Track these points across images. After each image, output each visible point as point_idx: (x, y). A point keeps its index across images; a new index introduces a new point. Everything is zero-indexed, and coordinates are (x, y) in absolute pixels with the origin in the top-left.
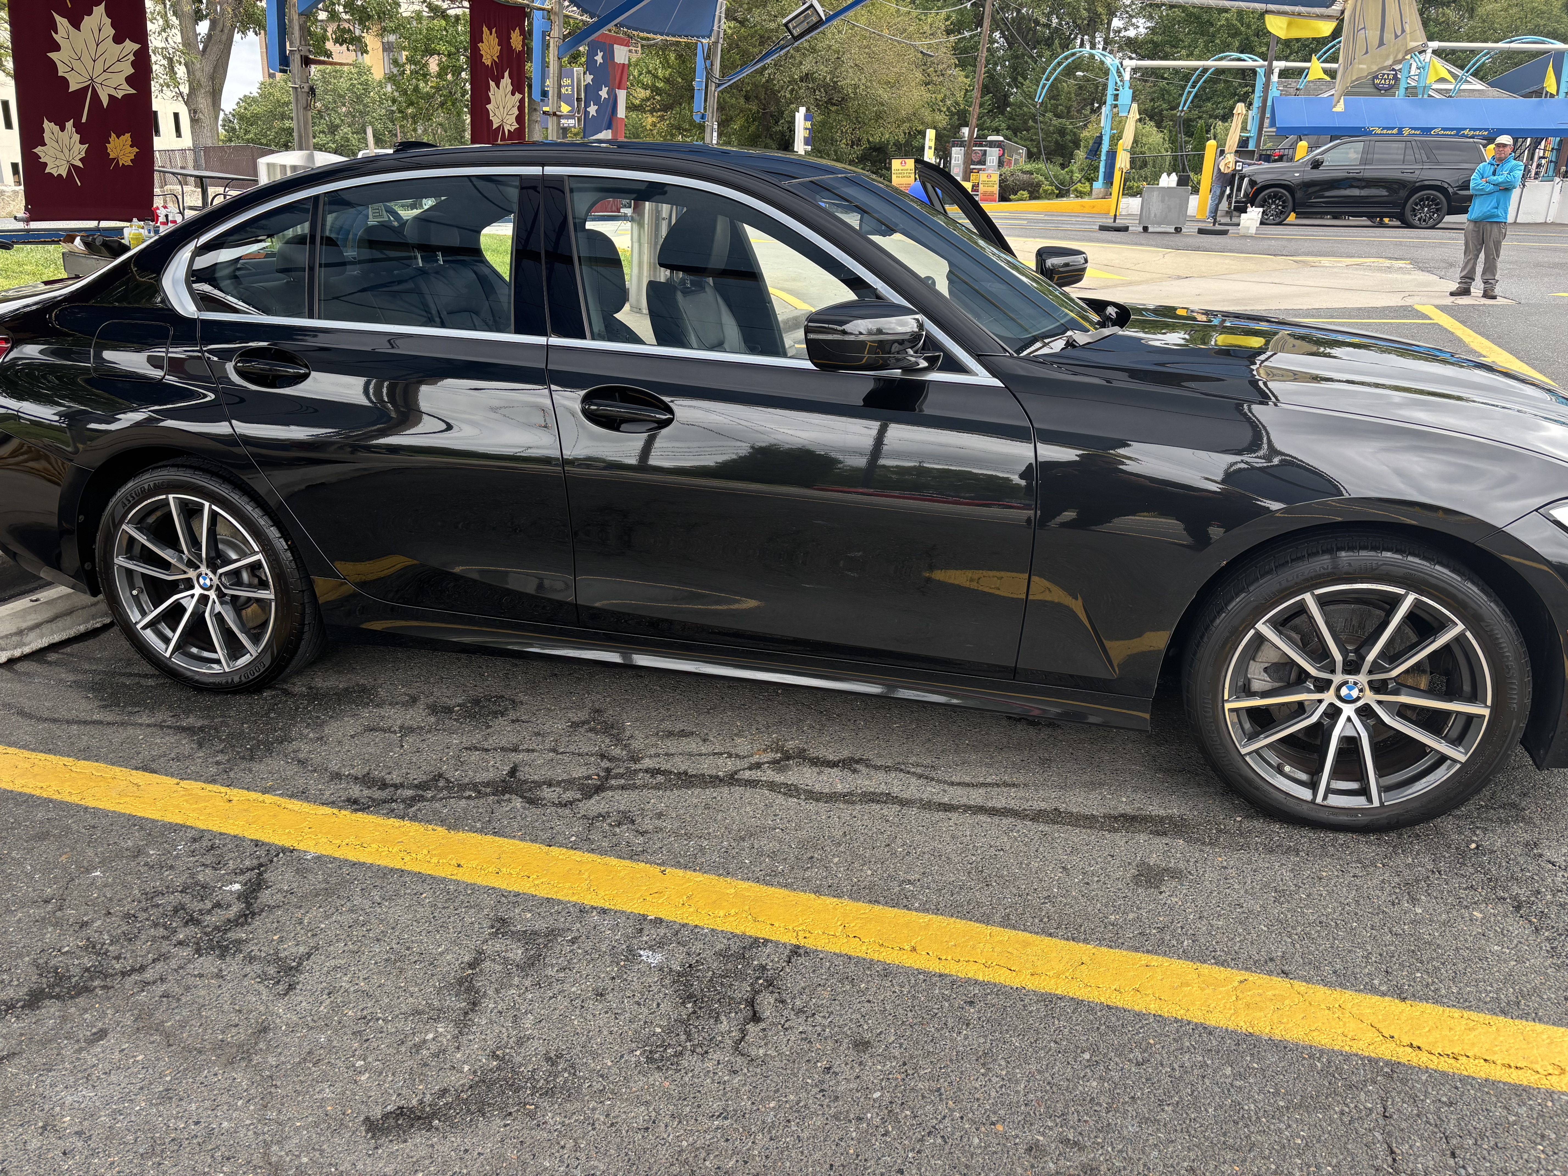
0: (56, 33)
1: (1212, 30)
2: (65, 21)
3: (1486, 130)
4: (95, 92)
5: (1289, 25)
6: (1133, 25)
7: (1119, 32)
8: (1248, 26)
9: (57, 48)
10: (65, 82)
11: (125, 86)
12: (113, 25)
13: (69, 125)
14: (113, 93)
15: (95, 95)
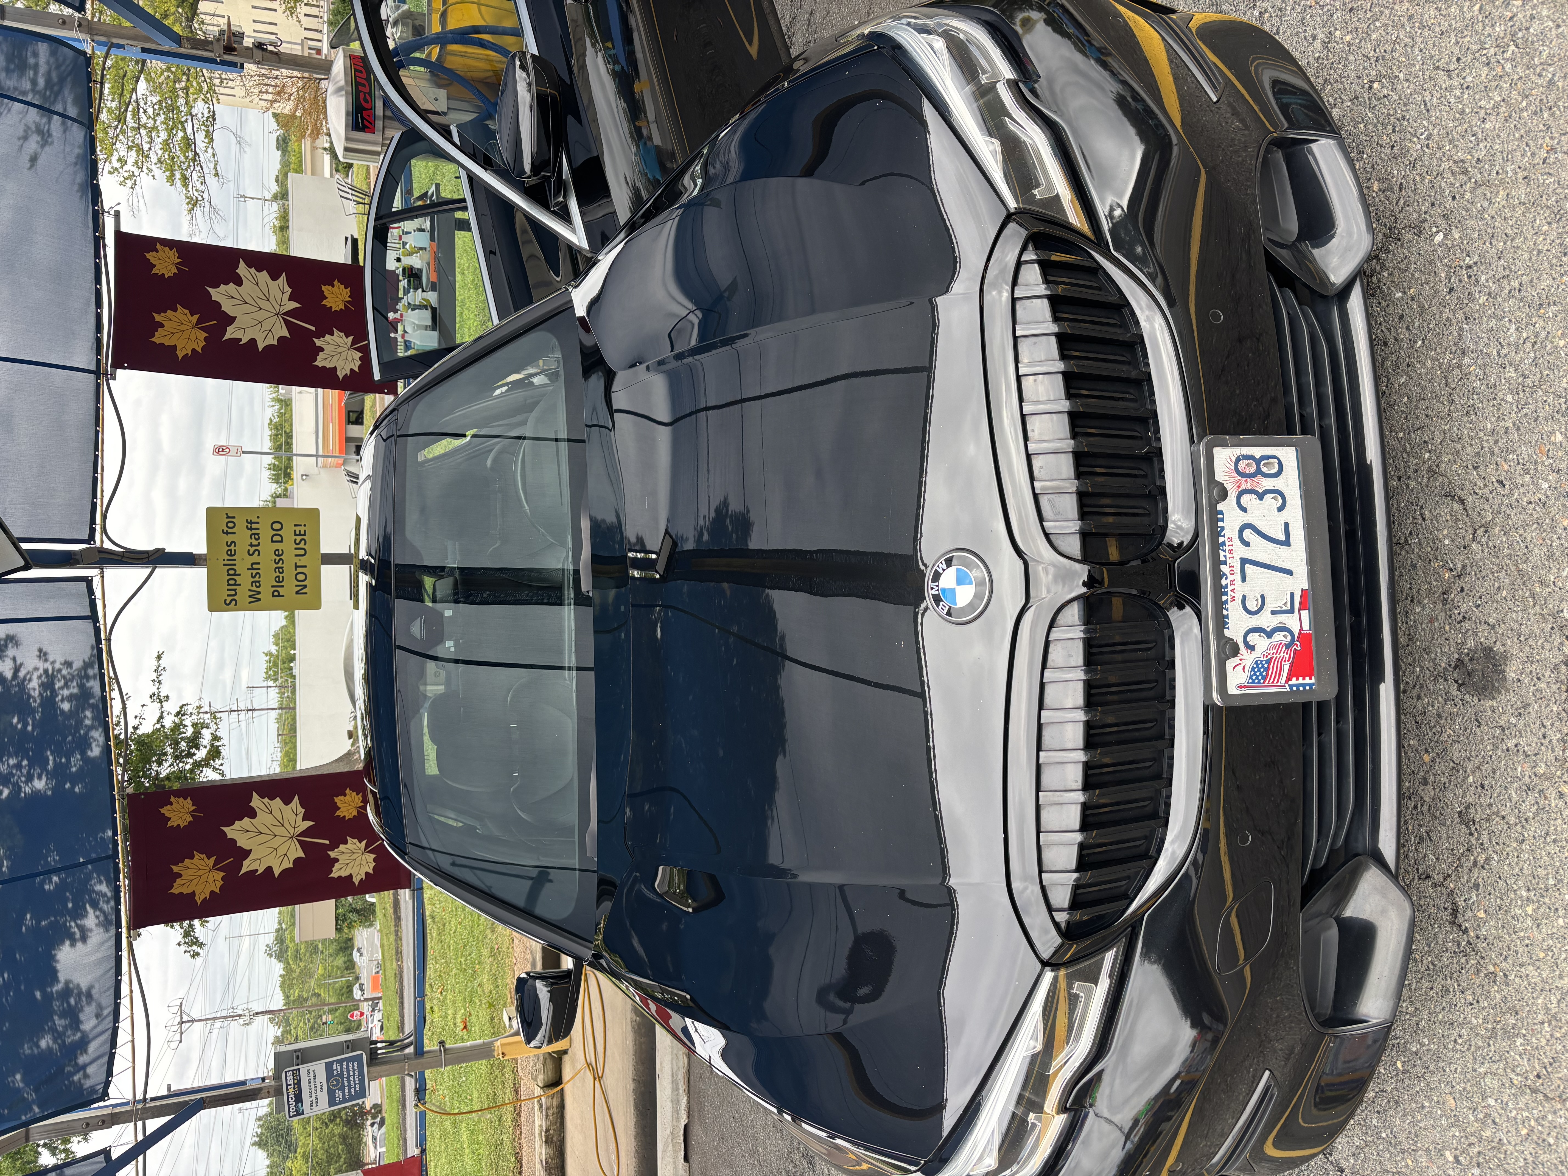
0: (257, 871)
2: (246, 863)
4: (302, 834)
9: (269, 869)
10: (297, 861)
11: (293, 805)
12: (241, 819)
13: (332, 854)
14: (300, 817)
15: (304, 834)
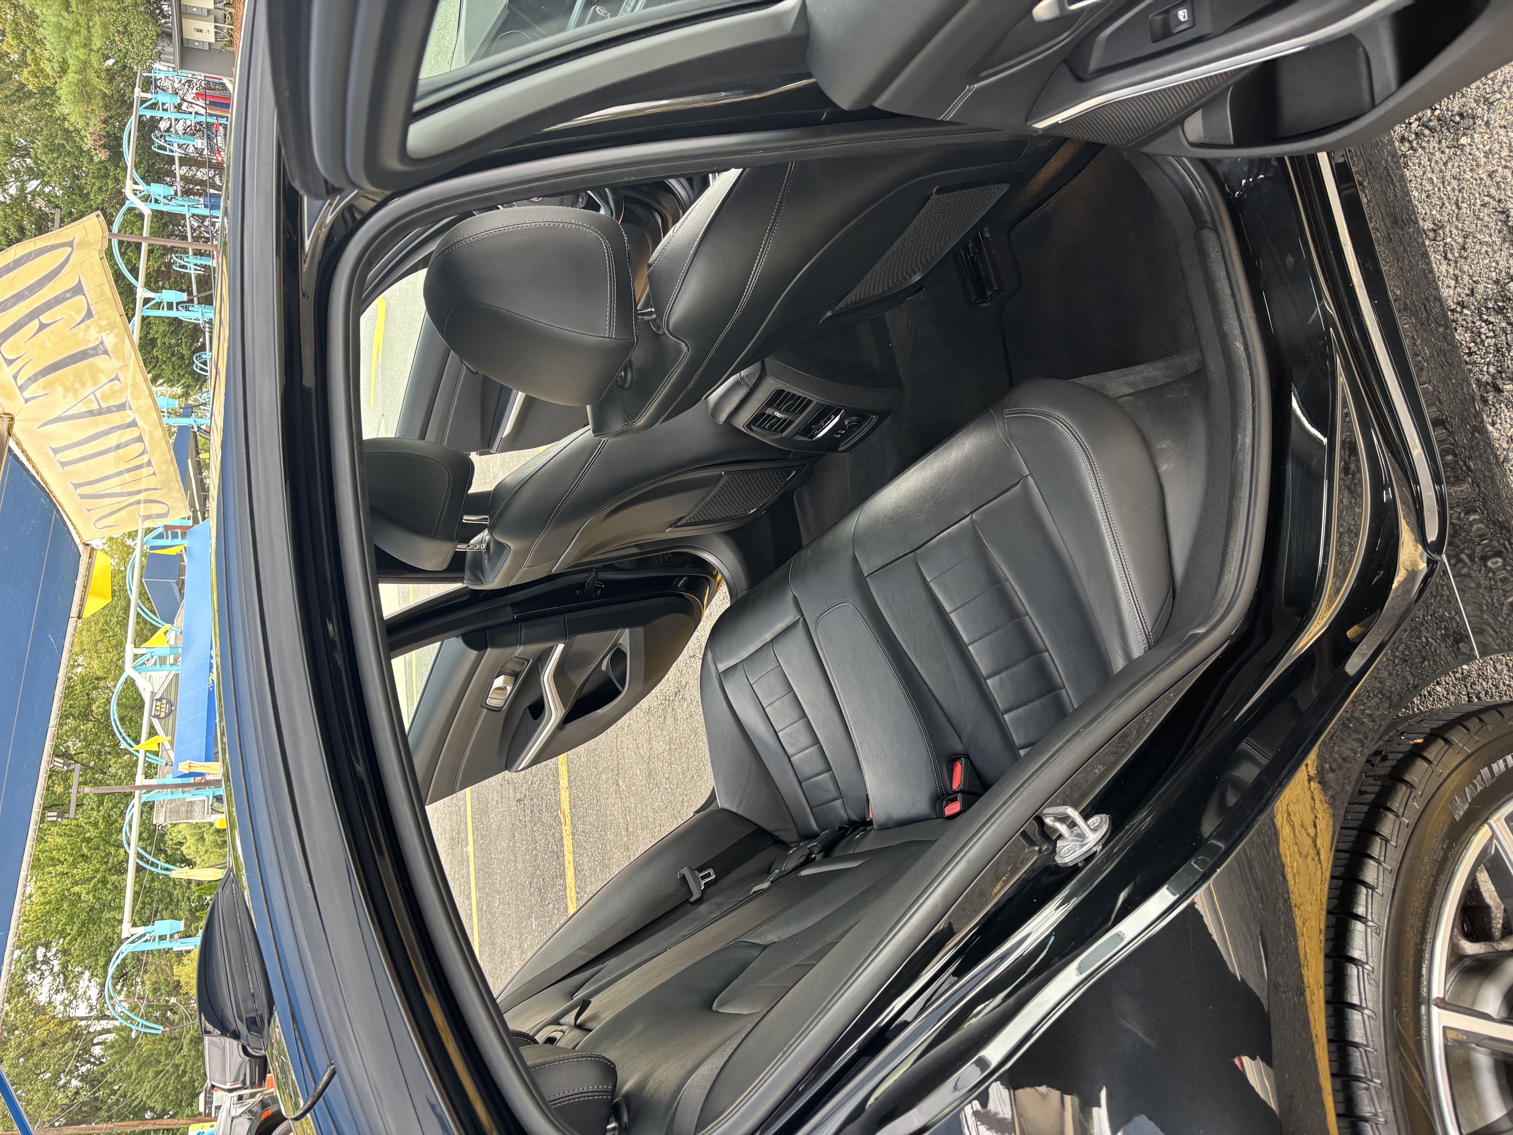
1: (97, 906)
5: (97, 595)
6: (85, 992)
7: (91, 1006)
8: (97, 871)
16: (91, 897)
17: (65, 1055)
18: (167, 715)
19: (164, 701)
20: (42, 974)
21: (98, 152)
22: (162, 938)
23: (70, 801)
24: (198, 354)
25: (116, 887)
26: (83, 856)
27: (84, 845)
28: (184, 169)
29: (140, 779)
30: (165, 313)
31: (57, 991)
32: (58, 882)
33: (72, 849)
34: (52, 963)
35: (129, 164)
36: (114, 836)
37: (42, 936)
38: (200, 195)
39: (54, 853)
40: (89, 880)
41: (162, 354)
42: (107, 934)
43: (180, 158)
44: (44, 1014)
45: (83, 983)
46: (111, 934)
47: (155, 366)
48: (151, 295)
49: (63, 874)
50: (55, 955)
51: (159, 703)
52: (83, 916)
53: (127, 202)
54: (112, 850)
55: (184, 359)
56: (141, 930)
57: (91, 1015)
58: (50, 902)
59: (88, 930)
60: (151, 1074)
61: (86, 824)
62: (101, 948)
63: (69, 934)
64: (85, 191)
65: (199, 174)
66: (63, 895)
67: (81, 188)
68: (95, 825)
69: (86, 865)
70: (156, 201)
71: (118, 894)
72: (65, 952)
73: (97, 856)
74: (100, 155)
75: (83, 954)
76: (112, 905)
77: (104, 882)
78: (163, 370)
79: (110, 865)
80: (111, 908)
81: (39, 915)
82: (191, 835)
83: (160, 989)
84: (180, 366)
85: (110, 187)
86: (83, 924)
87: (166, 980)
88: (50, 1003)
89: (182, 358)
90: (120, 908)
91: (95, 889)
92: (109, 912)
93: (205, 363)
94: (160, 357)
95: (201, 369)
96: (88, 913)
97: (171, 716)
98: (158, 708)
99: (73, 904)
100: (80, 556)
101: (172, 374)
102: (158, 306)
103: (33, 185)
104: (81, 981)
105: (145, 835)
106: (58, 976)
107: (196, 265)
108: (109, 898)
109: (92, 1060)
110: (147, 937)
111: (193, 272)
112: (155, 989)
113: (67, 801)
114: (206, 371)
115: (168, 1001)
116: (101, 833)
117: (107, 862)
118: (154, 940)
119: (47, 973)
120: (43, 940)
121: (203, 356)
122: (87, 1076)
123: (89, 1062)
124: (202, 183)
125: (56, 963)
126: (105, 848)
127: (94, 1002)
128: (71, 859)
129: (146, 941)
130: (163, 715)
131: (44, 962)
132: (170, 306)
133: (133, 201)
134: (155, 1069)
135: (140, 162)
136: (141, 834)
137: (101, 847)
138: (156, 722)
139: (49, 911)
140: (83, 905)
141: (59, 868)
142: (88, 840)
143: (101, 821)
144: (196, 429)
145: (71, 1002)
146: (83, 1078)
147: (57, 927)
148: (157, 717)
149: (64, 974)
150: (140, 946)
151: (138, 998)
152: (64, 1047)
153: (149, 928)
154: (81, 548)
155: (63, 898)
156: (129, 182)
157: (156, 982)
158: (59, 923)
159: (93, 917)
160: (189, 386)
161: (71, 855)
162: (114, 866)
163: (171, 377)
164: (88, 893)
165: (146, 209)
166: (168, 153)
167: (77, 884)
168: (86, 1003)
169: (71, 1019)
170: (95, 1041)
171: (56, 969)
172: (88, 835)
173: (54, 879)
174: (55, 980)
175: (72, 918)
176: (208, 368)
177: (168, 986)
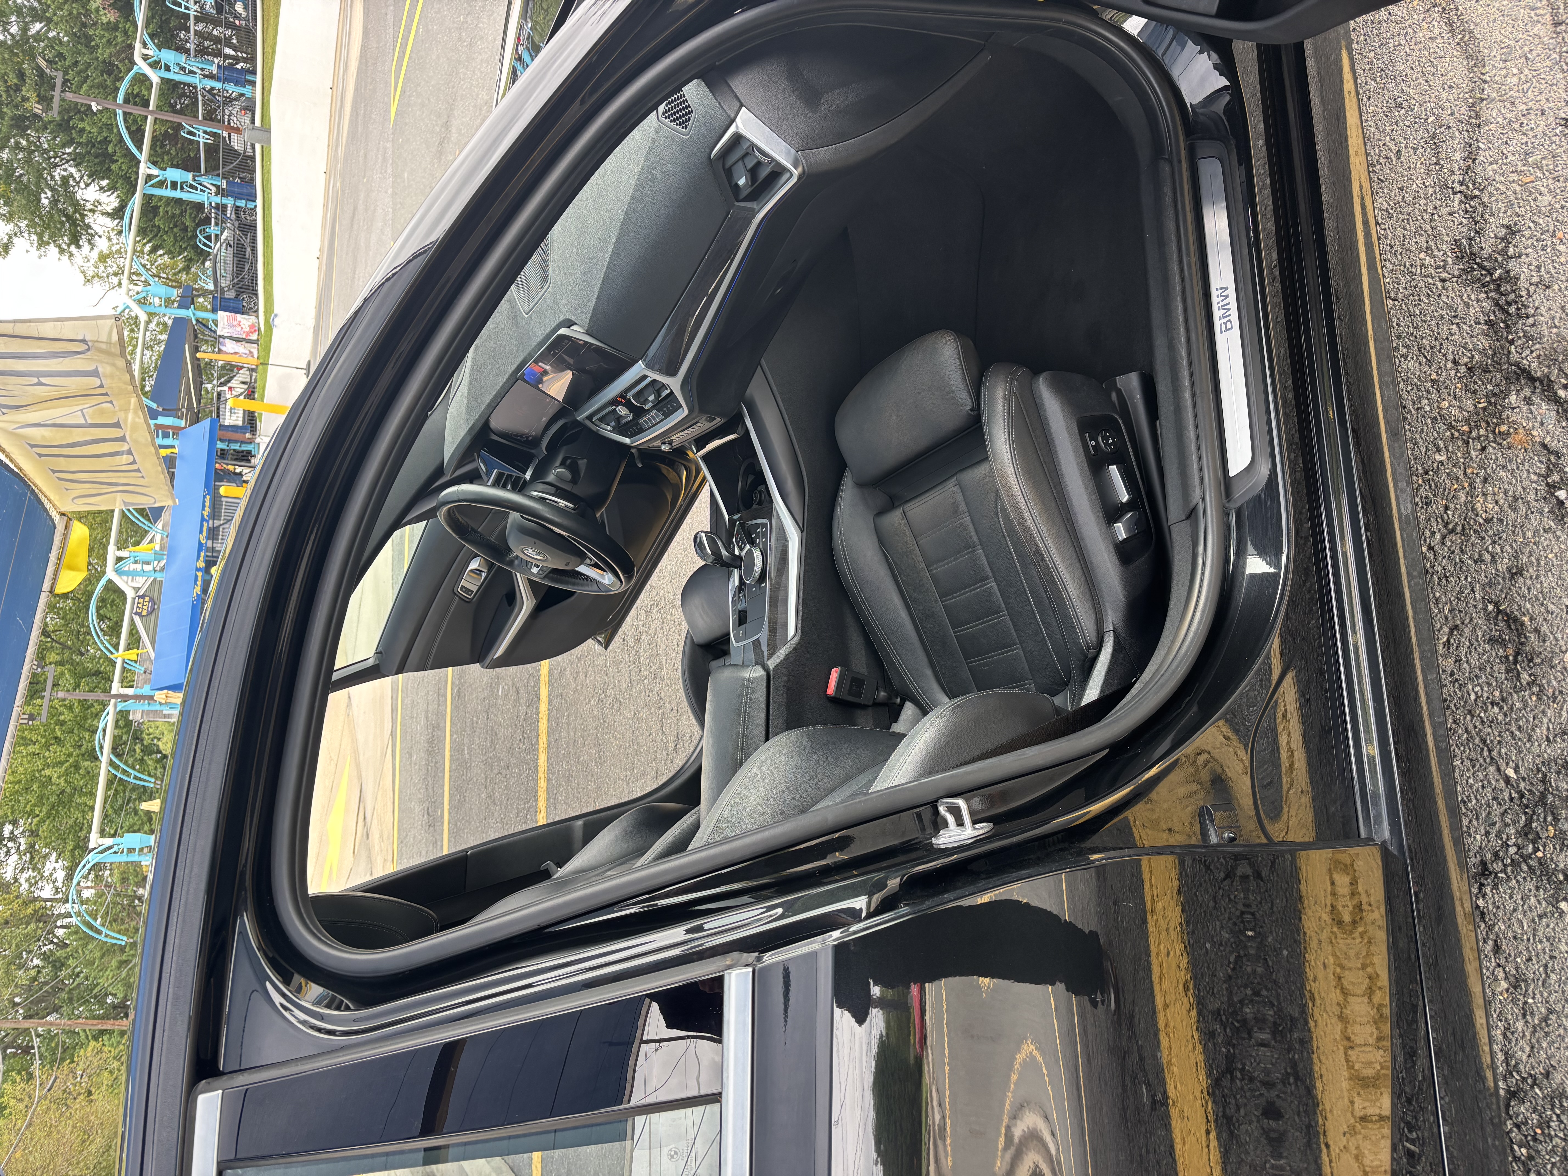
1: (68, 790)
3: (205, 497)
5: (71, 568)
6: (51, 874)
7: (57, 888)
8: (70, 755)
16: (62, 781)
17: (28, 935)
18: (149, 613)
19: (147, 599)
20: (9, 851)
21: (106, 11)
22: (131, 851)
23: (45, 681)
24: (202, 228)
25: (88, 772)
26: (56, 738)
27: (57, 727)
28: (200, 27)
29: (116, 688)
30: (168, 193)
31: (22, 870)
32: (29, 762)
33: (45, 731)
34: (18, 840)
35: (140, 24)
36: (89, 721)
37: (9, 814)
38: (216, 56)
39: (26, 733)
40: (61, 763)
41: (164, 224)
42: (77, 819)
43: (195, 16)
44: (8, 893)
45: (49, 866)
46: (80, 820)
47: (156, 235)
48: (155, 171)
49: (34, 754)
50: (22, 833)
51: (141, 600)
52: (52, 799)
53: (135, 67)
54: (87, 735)
55: (187, 231)
56: (109, 842)
57: (56, 897)
58: (19, 782)
59: (57, 812)
60: (114, 963)
61: (60, 706)
62: (70, 832)
63: (38, 816)
64: (93, 43)
65: (215, 32)
66: (34, 775)
67: (89, 39)
68: (71, 708)
69: (59, 749)
70: (168, 69)
71: (90, 780)
72: (34, 833)
73: (69, 741)
74: (108, 16)
75: (51, 837)
76: (84, 790)
77: (77, 767)
78: (165, 240)
79: (83, 749)
80: (82, 794)
81: (7, 794)
82: (169, 731)
83: (128, 879)
84: (183, 238)
85: (119, 40)
86: (53, 807)
87: (135, 870)
88: (16, 880)
89: (185, 229)
90: (92, 794)
91: (67, 773)
92: (80, 797)
93: (208, 238)
94: (162, 226)
95: (205, 244)
96: (58, 796)
97: (153, 615)
98: (140, 605)
99: (43, 786)
100: (55, 528)
101: (174, 245)
102: (161, 184)
103: (36, 27)
104: (48, 863)
105: (121, 723)
106: (25, 854)
107: (205, 132)
108: (81, 782)
109: (55, 940)
110: (115, 849)
111: (201, 140)
112: (123, 879)
113: (42, 679)
114: (210, 247)
115: (135, 892)
116: (76, 717)
117: (81, 746)
118: (122, 852)
119: (13, 851)
120: (11, 818)
121: (207, 230)
122: (49, 957)
123: (52, 942)
124: (217, 40)
125: (22, 841)
126: (79, 732)
127: (60, 884)
128: (43, 741)
129: (115, 852)
130: (144, 613)
131: (10, 839)
132: (174, 185)
133: (142, 66)
134: (119, 958)
135: (153, 17)
136: (117, 721)
137: (76, 731)
138: (137, 619)
139: (18, 791)
140: (53, 787)
141: (31, 749)
142: (62, 723)
143: (76, 704)
144: (194, 322)
145: (37, 882)
146: (45, 957)
147: (25, 807)
148: (139, 614)
149: (31, 853)
150: (107, 857)
151: (105, 886)
152: (27, 927)
153: (118, 840)
154: (57, 519)
155: (33, 779)
156: (138, 46)
157: (124, 872)
158: (27, 803)
159: (64, 800)
160: (190, 260)
161: (43, 736)
162: (87, 751)
163: (172, 249)
164: (59, 777)
165: (155, 77)
166: (183, 10)
167: (48, 766)
168: (51, 885)
169: (35, 900)
170: (59, 923)
171: (22, 848)
172: (62, 718)
173: (25, 759)
174: (20, 859)
175: (42, 798)
176: (212, 245)
177: (137, 876)
